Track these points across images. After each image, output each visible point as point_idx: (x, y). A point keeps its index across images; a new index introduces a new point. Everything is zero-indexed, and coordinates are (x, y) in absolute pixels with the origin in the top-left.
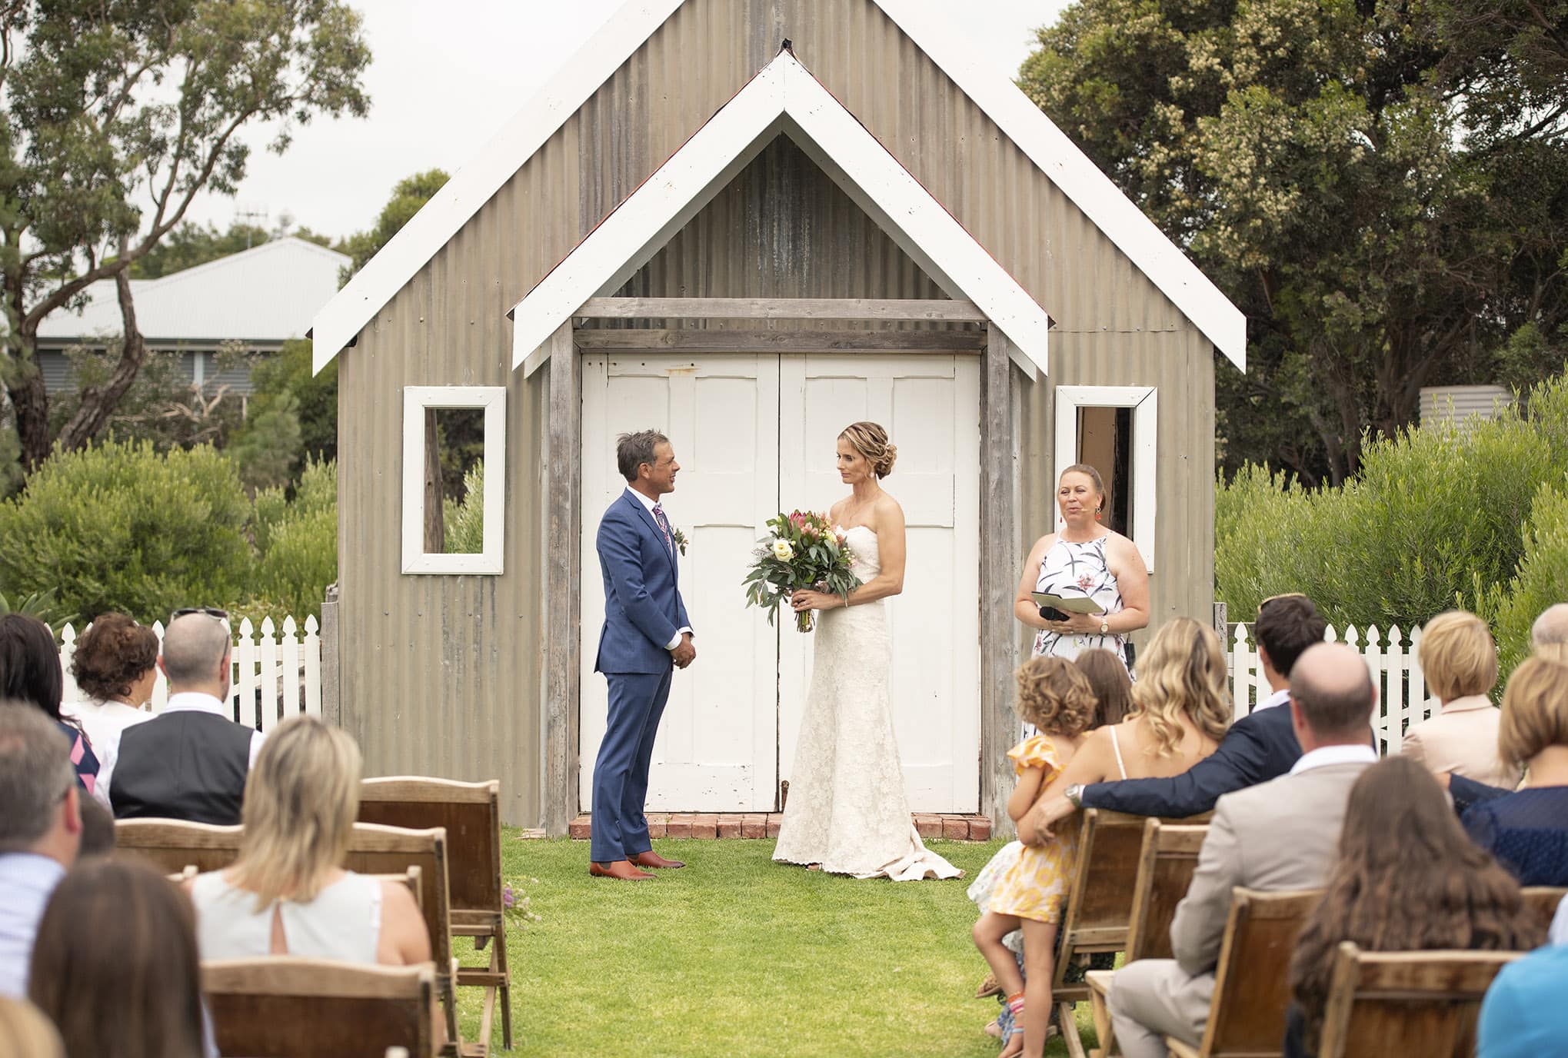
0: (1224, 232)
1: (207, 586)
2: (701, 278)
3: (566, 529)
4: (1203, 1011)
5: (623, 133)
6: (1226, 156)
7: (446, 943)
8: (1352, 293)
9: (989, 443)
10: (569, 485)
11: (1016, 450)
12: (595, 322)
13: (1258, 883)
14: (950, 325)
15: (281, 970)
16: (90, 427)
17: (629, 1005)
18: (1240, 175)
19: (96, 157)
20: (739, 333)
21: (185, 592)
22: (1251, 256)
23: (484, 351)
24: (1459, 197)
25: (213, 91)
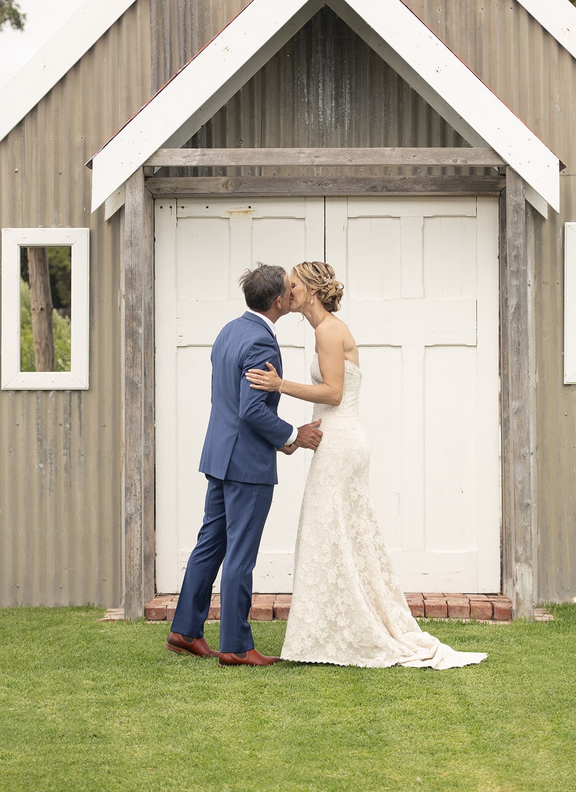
2: (257, 131)
3: (140, 351)
5: (188, 7)
9: (508, 272)
10: (141, 313)
11: (530, 278)
12: (166, 171)
14: (472, 169)
20: (290, 179)
23: (70, 197)
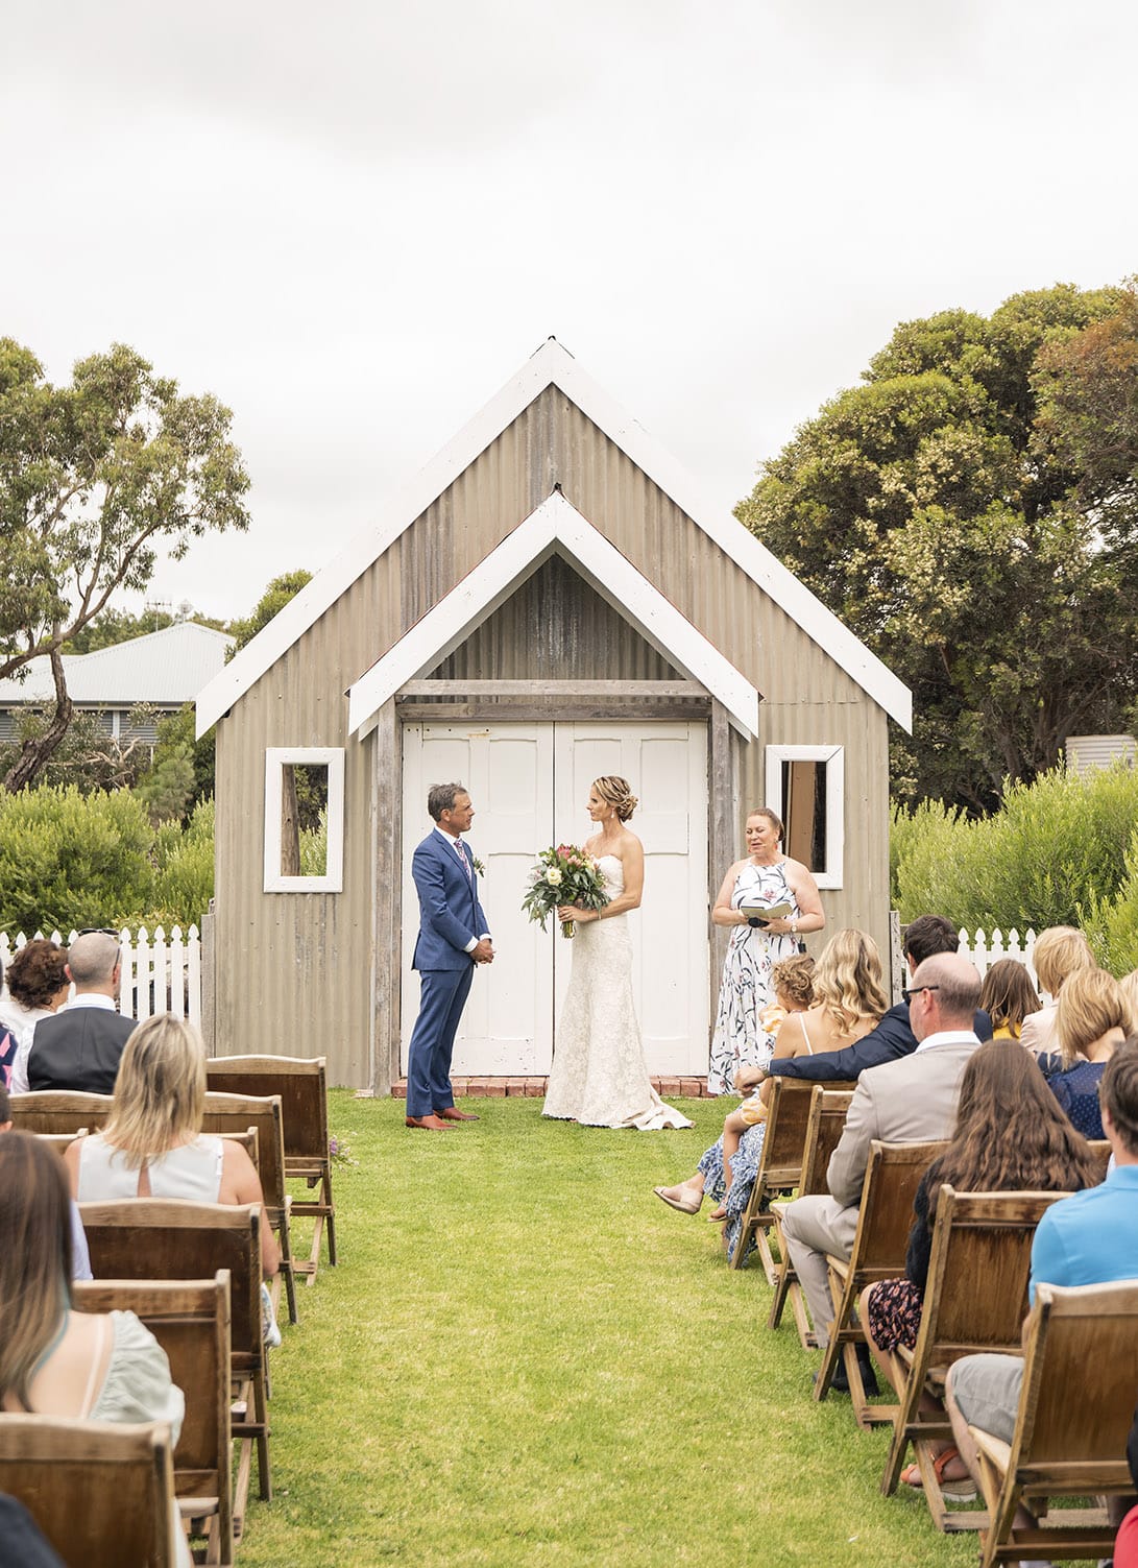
0: (911, 618)
1: (118, 898)
2: (495, 664)
3: (390, 857)
4: (851, 1235)
5: (434, 554)
6: (912, 559)
7: (281, 1183)
8: (1012, 664)
9: (714, 789)
10: (392, 824)
11: (736, 794)
12: (413, 699)
13: (888, 1138)
14: (685, 699)
15: (145, 1208)
16: (29, 771)
17: (428, 1230)
18: (924, 574)
19: (36, 562)
20: (523, 707)
21: (100, 903)
22: (932, 637)
23: (328, 721)
24: (1096, 589)
25: (127, 510)
